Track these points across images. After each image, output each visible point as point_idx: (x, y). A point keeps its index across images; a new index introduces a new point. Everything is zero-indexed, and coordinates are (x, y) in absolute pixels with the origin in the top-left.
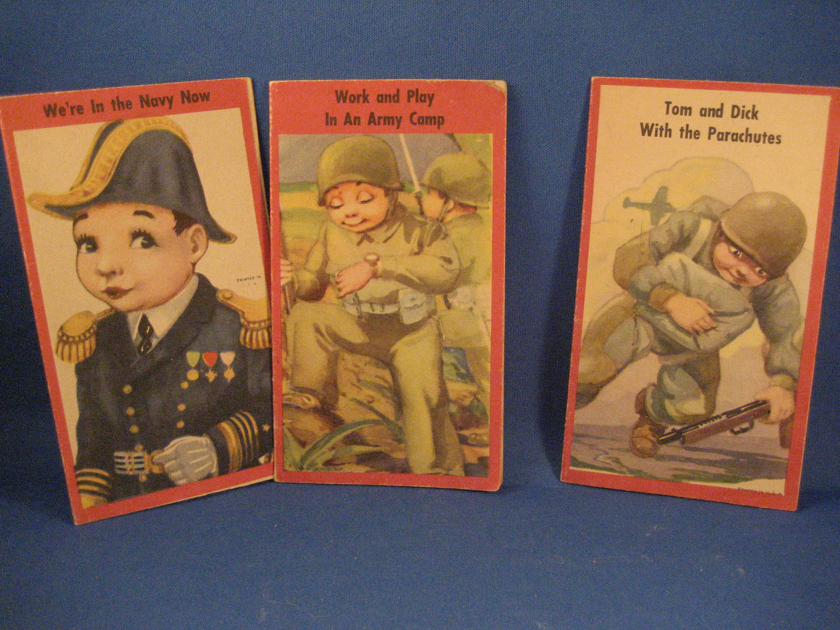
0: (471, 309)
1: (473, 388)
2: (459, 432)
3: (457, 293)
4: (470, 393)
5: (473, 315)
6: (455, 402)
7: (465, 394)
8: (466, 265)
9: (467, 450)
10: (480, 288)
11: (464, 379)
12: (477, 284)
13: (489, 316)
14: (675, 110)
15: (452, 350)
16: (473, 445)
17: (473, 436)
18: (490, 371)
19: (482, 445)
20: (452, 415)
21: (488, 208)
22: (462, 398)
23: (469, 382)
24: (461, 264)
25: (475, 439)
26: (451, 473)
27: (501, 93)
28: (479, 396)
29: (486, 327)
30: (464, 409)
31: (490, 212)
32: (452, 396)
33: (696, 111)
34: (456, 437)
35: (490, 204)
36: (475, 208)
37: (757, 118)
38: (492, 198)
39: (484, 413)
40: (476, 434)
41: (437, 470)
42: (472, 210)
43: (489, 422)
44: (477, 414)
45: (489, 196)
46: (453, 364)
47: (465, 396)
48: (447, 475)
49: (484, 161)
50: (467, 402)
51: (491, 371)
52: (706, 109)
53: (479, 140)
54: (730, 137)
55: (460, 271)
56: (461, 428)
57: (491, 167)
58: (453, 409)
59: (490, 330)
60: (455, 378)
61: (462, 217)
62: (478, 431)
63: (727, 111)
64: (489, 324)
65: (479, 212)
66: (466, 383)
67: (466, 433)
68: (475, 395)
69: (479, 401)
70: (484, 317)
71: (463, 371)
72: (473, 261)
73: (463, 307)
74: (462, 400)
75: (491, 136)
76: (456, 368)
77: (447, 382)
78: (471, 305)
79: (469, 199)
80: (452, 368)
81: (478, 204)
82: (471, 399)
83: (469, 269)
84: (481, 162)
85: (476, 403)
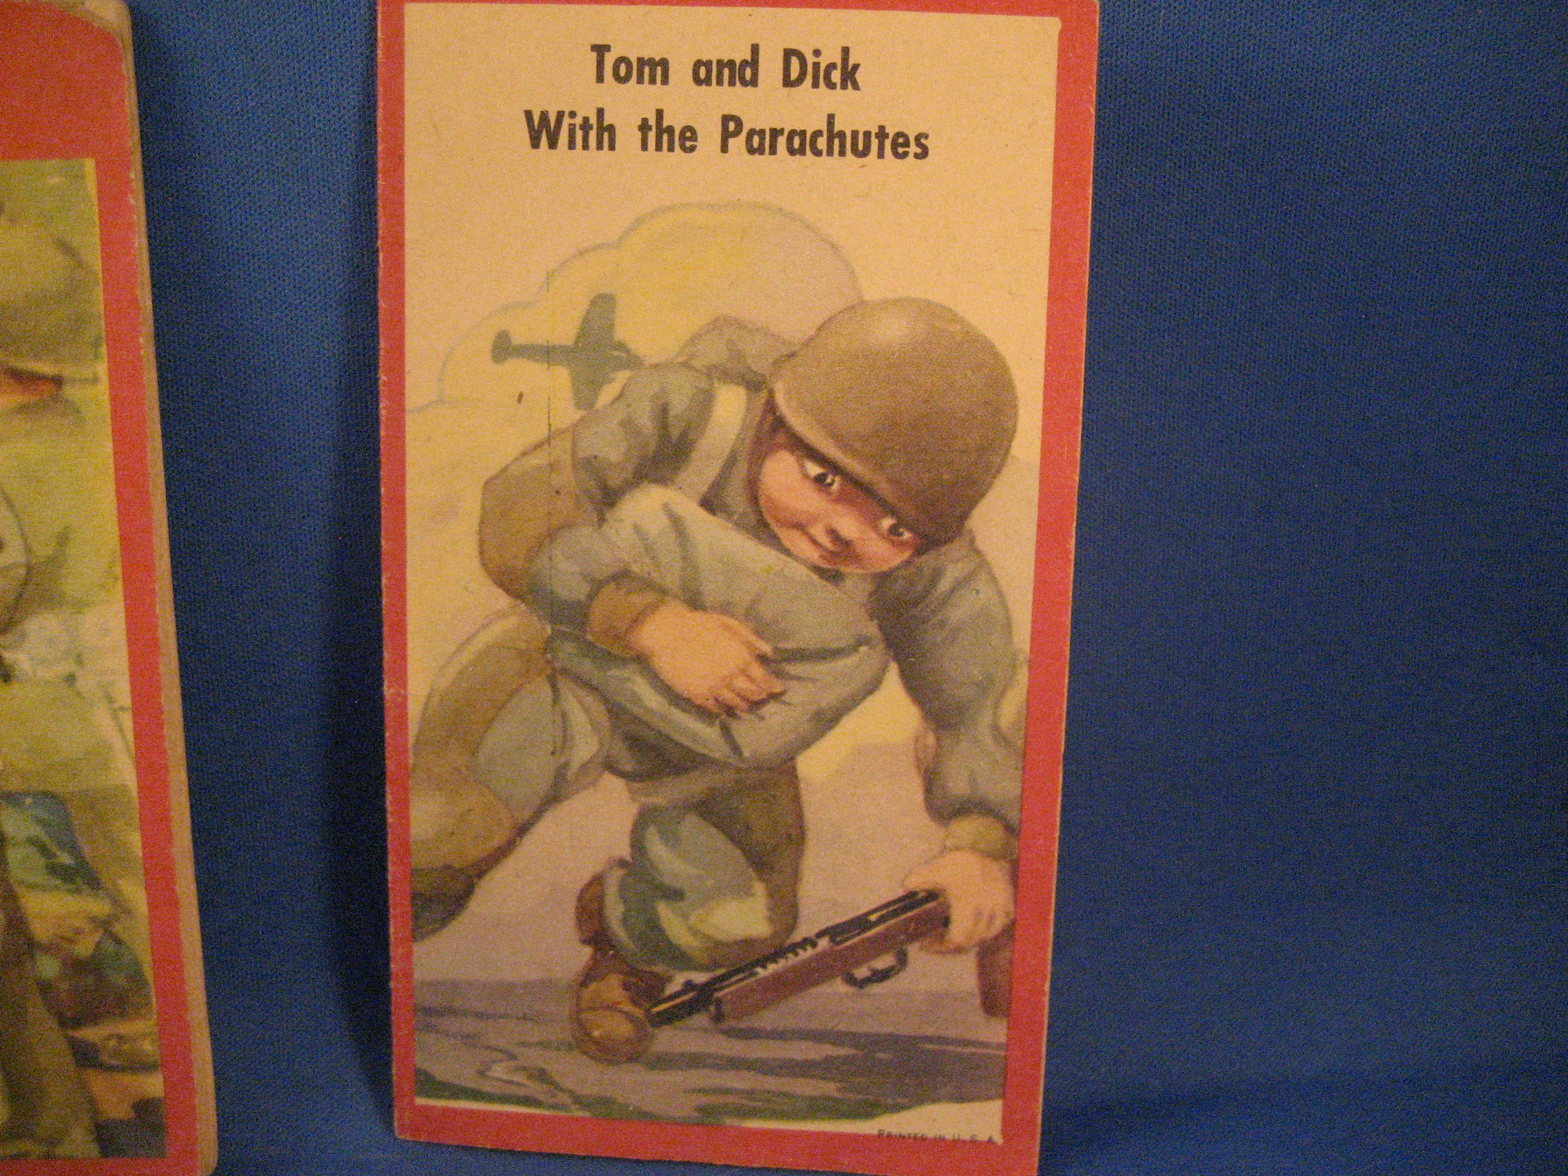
0: (71, 679)
1: (99, 907)
2: (71, 1033)
3: (23, 636)
4: (93, 919)
5: (79, 694)
6: (49, 949)
7: (78, 923)
8: (43, 551)
9: (98, 1084)
10: (90, 619)
11: (72, 881)
12: (79, 606)
13: (125, 699)
14: (623, 70)
15: (28, 801)
16: (112, 1068)
17: (112, 1043)
18: (139, 853)
19: (140, 1066)
20: (45, 987)
21: (95, 381)
22: (70, 935)
23: (84, 887)
24: (28, 550)
25: (117, 1053)
26: (60, 1151)
27: (106, 38)
28: (117, 928)
29: (121, 730)
30: (77, 967)
31: (103, 390)
32: (41, 931)
33: (681, 71)
34: (64, 1047)
35: (102, 369)
36: (58, 381)
37: (856, 86)
38: (104, 350)
39: (136, 977)
40: (120, 1038)
41: (24, 1146)
42: (47, 388)
43: (154, 1000)
44: (119, 980)
45: (96, 345)
46: (32, 841)
47: (78, 932)
48: (48, 1157)
49: (75, 241)
50: (84, 948)
51: (145, 857)
52: (708, 64)
53: (56, 180)
54: (782, 141)
55: (29, 569)
56: (77, 1023)
57: (94, 258)
58: (48, 967)
59: (130, 736)
60: (41, 878)
61: (22, 409)
62: (125, 1028)
63: (771, 67)
64: (127, 720)
65: (70, 392)
66: (78, 891)
67: (90, 1034)
68: (105, 925)
69: (119, 942)
70: (110, 699)
71: (65, 859)
72: (63, 539)
73: (45, 673)
74: (71, 941)
75: (89, 165)
76: (43, 850)
77: (20, 890)
78: (69, 666)
79: (37, 356)
80: (31, 850)
81: (68, 371)
82: (97, 937)
83: (55, 561)
84: (65, 248)
85: (110, 947)
